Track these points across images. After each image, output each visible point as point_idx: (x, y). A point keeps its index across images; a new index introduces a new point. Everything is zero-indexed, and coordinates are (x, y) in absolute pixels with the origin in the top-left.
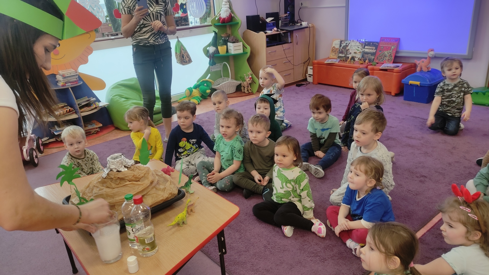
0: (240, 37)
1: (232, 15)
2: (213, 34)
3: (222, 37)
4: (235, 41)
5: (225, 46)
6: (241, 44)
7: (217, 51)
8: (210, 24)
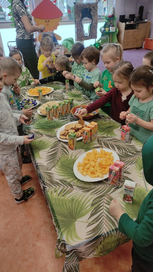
0: (115, 24)
1: (114, 14)
2: (104, 23)
3: (108, 24)
4: (113, 26)
5: (109, 28)
6: (115, 28)
7: (105, 30)
8: (104, 18)
